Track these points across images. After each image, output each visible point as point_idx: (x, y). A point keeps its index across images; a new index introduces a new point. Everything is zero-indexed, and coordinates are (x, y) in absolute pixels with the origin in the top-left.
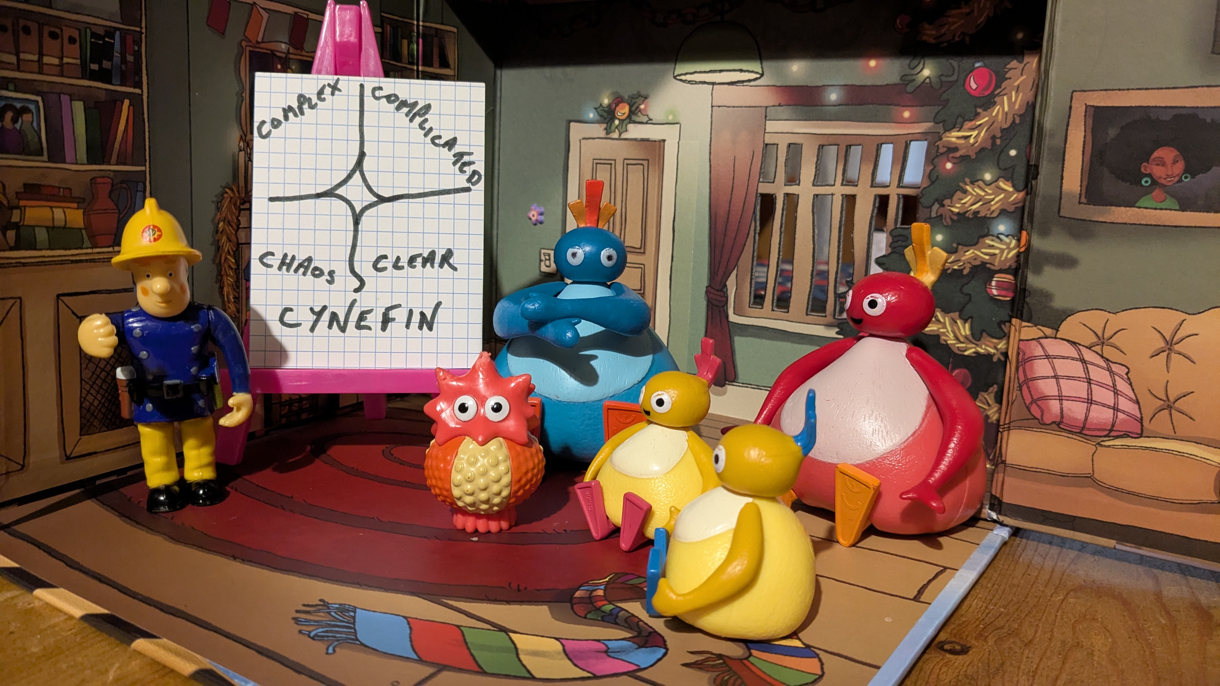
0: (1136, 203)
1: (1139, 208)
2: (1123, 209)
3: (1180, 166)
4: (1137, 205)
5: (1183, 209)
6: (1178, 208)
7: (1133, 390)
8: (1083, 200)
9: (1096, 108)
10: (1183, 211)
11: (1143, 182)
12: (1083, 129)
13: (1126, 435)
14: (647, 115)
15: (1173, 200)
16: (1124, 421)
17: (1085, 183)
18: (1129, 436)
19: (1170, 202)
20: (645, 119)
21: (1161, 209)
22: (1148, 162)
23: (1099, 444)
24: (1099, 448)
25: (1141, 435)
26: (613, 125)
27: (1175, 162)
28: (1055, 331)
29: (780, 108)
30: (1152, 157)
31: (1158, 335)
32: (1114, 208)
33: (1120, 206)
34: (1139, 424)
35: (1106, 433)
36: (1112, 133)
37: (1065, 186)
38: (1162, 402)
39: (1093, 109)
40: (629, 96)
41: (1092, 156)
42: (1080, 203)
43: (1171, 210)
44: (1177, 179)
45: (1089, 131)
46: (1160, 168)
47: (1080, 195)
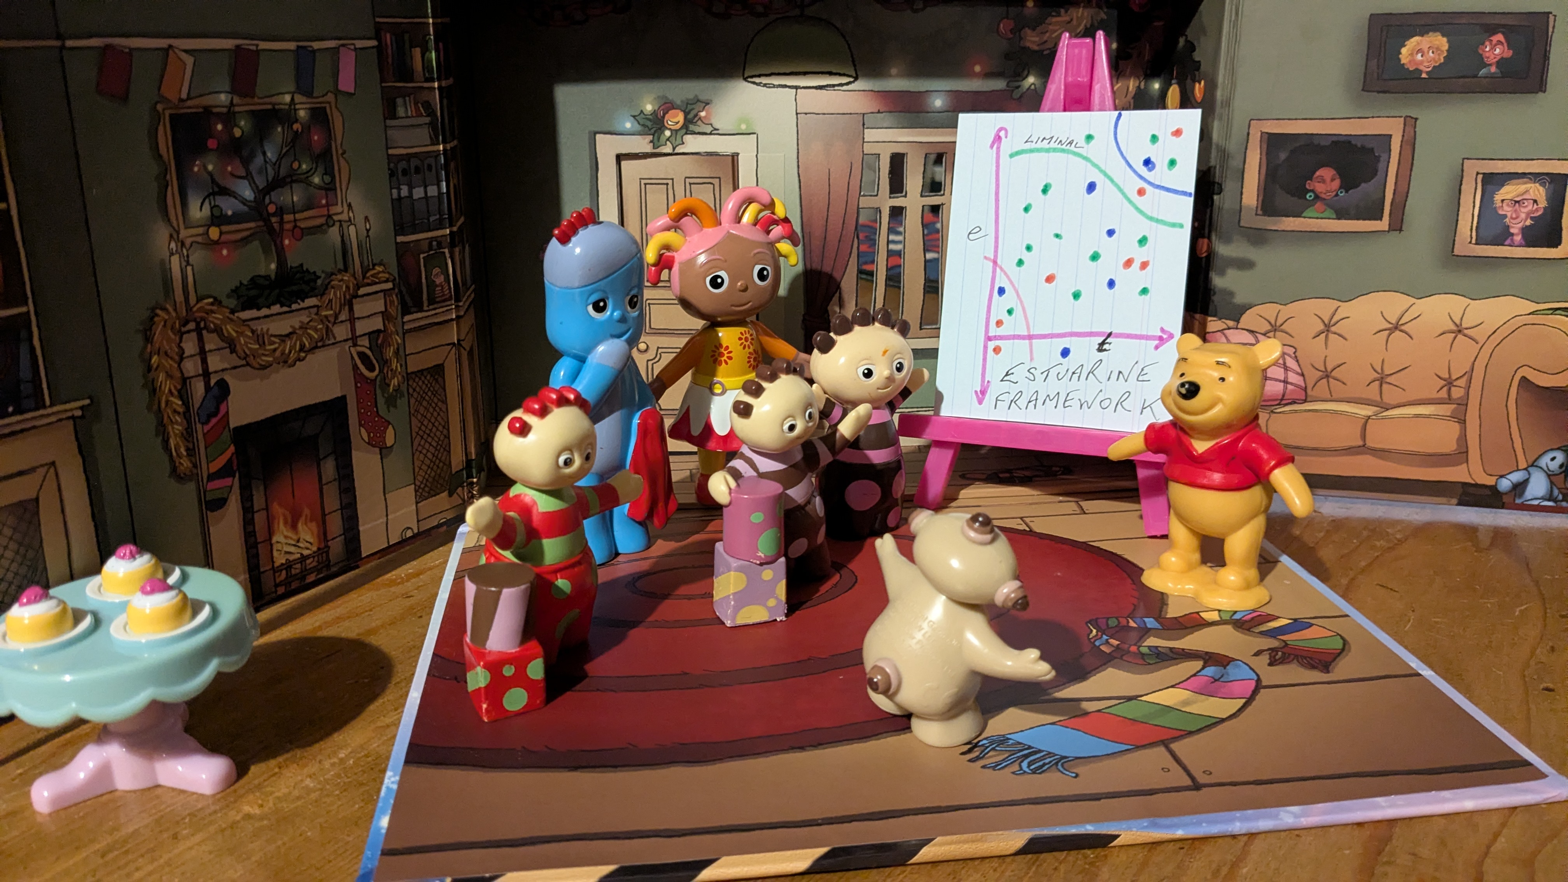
0: (1302, 212)
1: (1305, 217)
2: (1291, 219)
3: (1337, 183)
4: (1303, 215)
5: (1339, 218)
6: (1334, 216)
7: (1299, 366)
8: (1260, 212)
9: (1270, 135)
10: (1339, 219)
11: (1308, 197)
12: (1259, 151)
13: (1294, 402)
14: (711, 125)
15: (1332, 211)
16: (1292, 391)
17: (1261, 198)
18: (1295, 403)
19: (1329, 213)
20: (708, 129)
21: (1322, 218)
22: (1311, 180)
23: (1272, 412)
24: (1273, 415)
25: (1305, 401)
26: (662, 136)
27: (1333, 180)
28: (1236, 323)
29: (879, 115)
30: (1315, 176)
31: (1319, 320)
32: (1284, 218)
33: (1289, 216)
34: (1304, 393)
35: (1277, 402)
36: (1283, 156)
37: (1244, 201)
38: (1321, 373)
39: (1267, 136)
40: (682, 101)
41: (1267, 174)
42: (1256, 214)
43: (1329, 219)
44: (1334, 193)
45: (1264, 153)
46: (1321, 184)
47: (1257, 207)
